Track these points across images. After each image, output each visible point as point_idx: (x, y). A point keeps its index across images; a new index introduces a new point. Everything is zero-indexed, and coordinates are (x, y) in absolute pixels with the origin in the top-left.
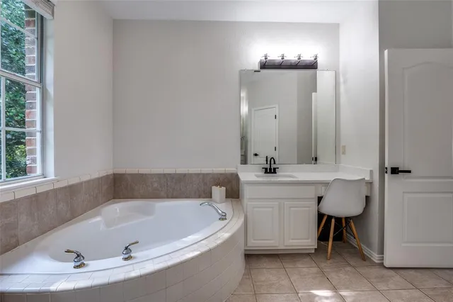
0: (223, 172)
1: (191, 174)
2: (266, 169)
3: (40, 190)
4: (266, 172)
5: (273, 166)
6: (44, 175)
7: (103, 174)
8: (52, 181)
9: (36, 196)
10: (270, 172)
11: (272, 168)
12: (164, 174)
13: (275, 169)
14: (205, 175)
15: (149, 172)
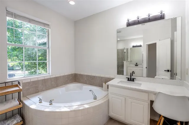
0: (109, 77)
1: (97, 76)
2: (128, 79)
3: (46, 78)
4: (128, 80)
5: (132, 77)
6: (49, 74)
7: (71, 73)
8: (50, 76)
9: (44, 80)
10: (131, 80)
11: (132, 78)
12: (88, 75)
13: (133, 79)
14: (102, 78)
15: (84, 74)
